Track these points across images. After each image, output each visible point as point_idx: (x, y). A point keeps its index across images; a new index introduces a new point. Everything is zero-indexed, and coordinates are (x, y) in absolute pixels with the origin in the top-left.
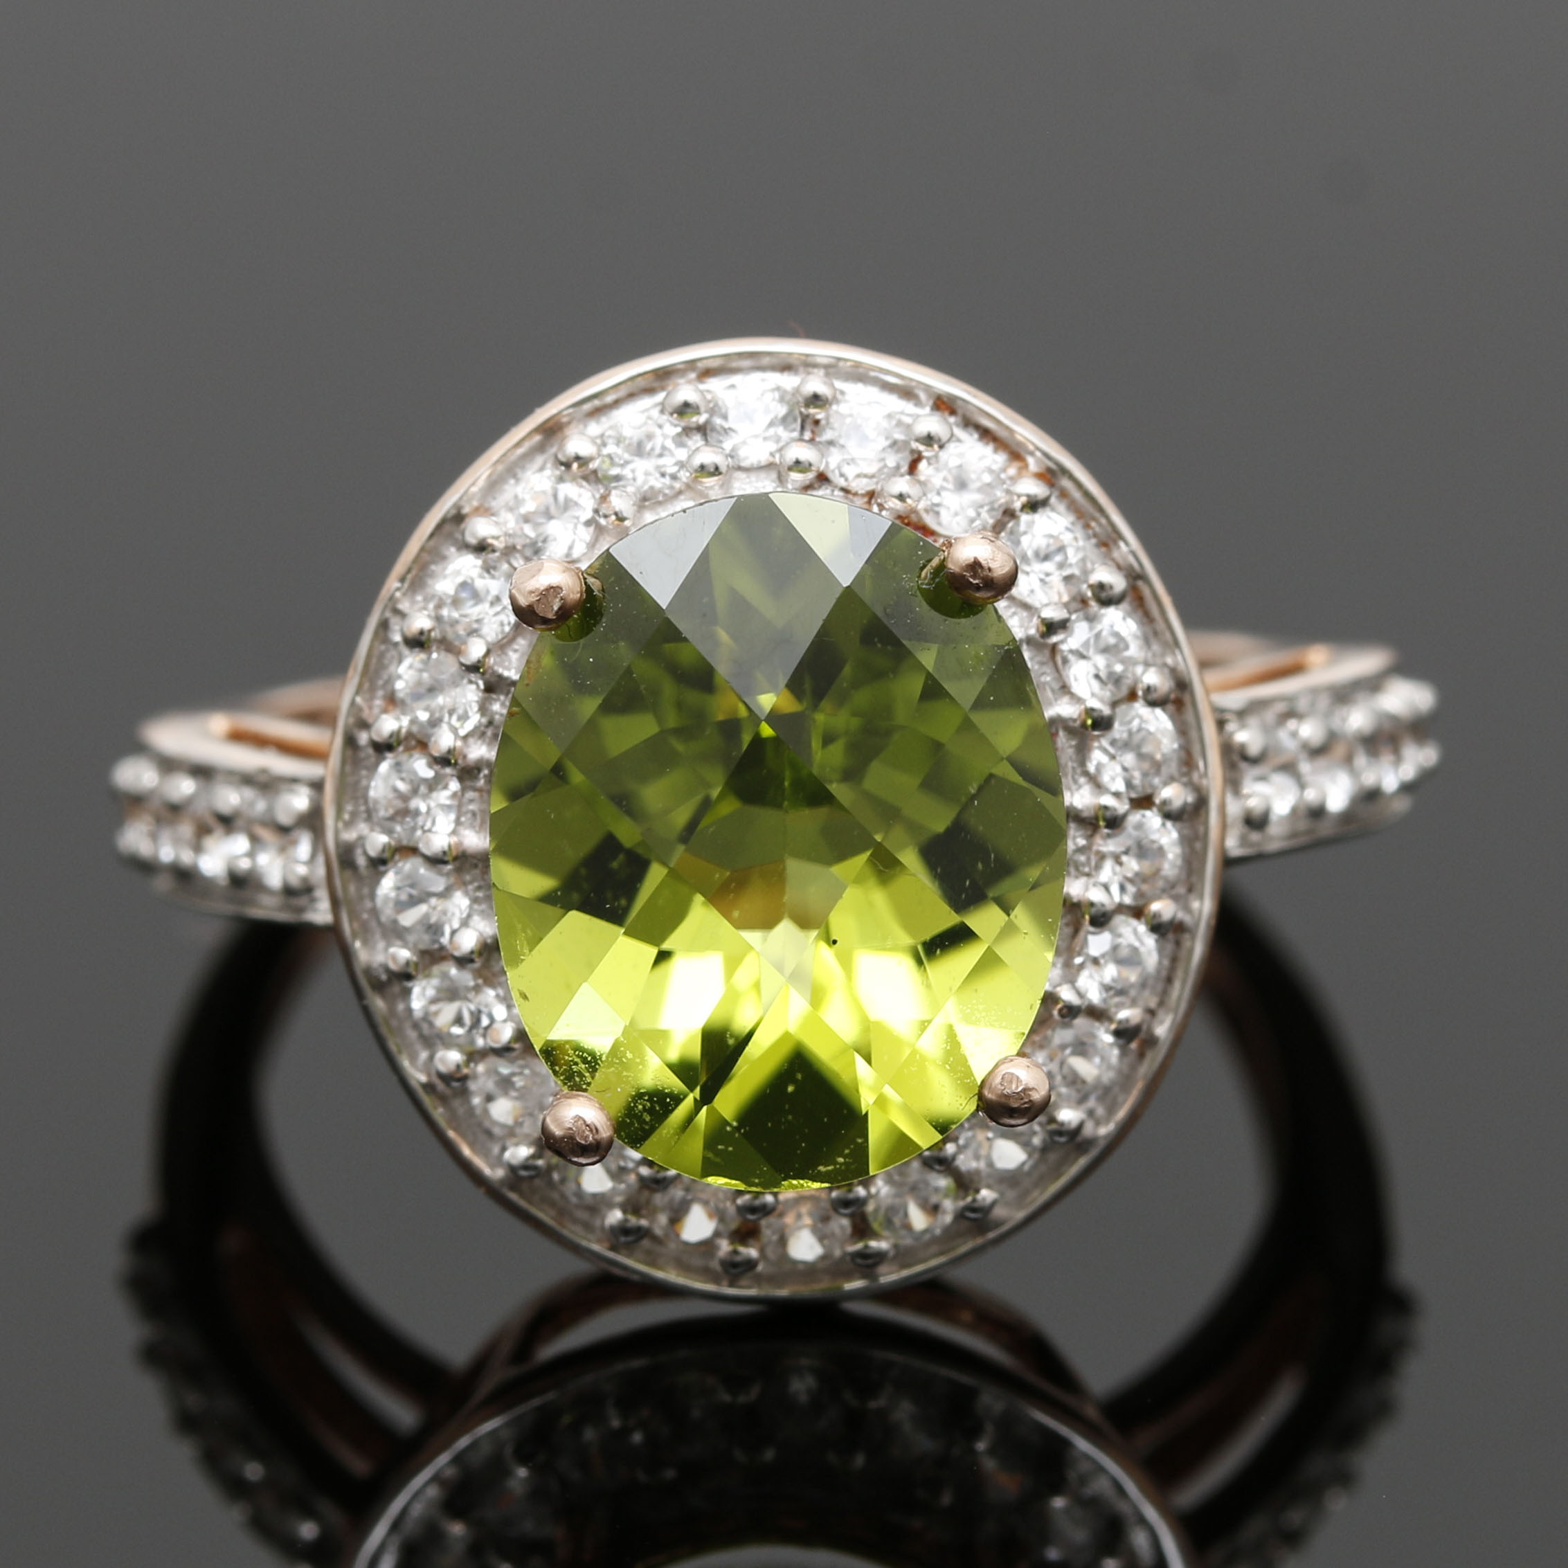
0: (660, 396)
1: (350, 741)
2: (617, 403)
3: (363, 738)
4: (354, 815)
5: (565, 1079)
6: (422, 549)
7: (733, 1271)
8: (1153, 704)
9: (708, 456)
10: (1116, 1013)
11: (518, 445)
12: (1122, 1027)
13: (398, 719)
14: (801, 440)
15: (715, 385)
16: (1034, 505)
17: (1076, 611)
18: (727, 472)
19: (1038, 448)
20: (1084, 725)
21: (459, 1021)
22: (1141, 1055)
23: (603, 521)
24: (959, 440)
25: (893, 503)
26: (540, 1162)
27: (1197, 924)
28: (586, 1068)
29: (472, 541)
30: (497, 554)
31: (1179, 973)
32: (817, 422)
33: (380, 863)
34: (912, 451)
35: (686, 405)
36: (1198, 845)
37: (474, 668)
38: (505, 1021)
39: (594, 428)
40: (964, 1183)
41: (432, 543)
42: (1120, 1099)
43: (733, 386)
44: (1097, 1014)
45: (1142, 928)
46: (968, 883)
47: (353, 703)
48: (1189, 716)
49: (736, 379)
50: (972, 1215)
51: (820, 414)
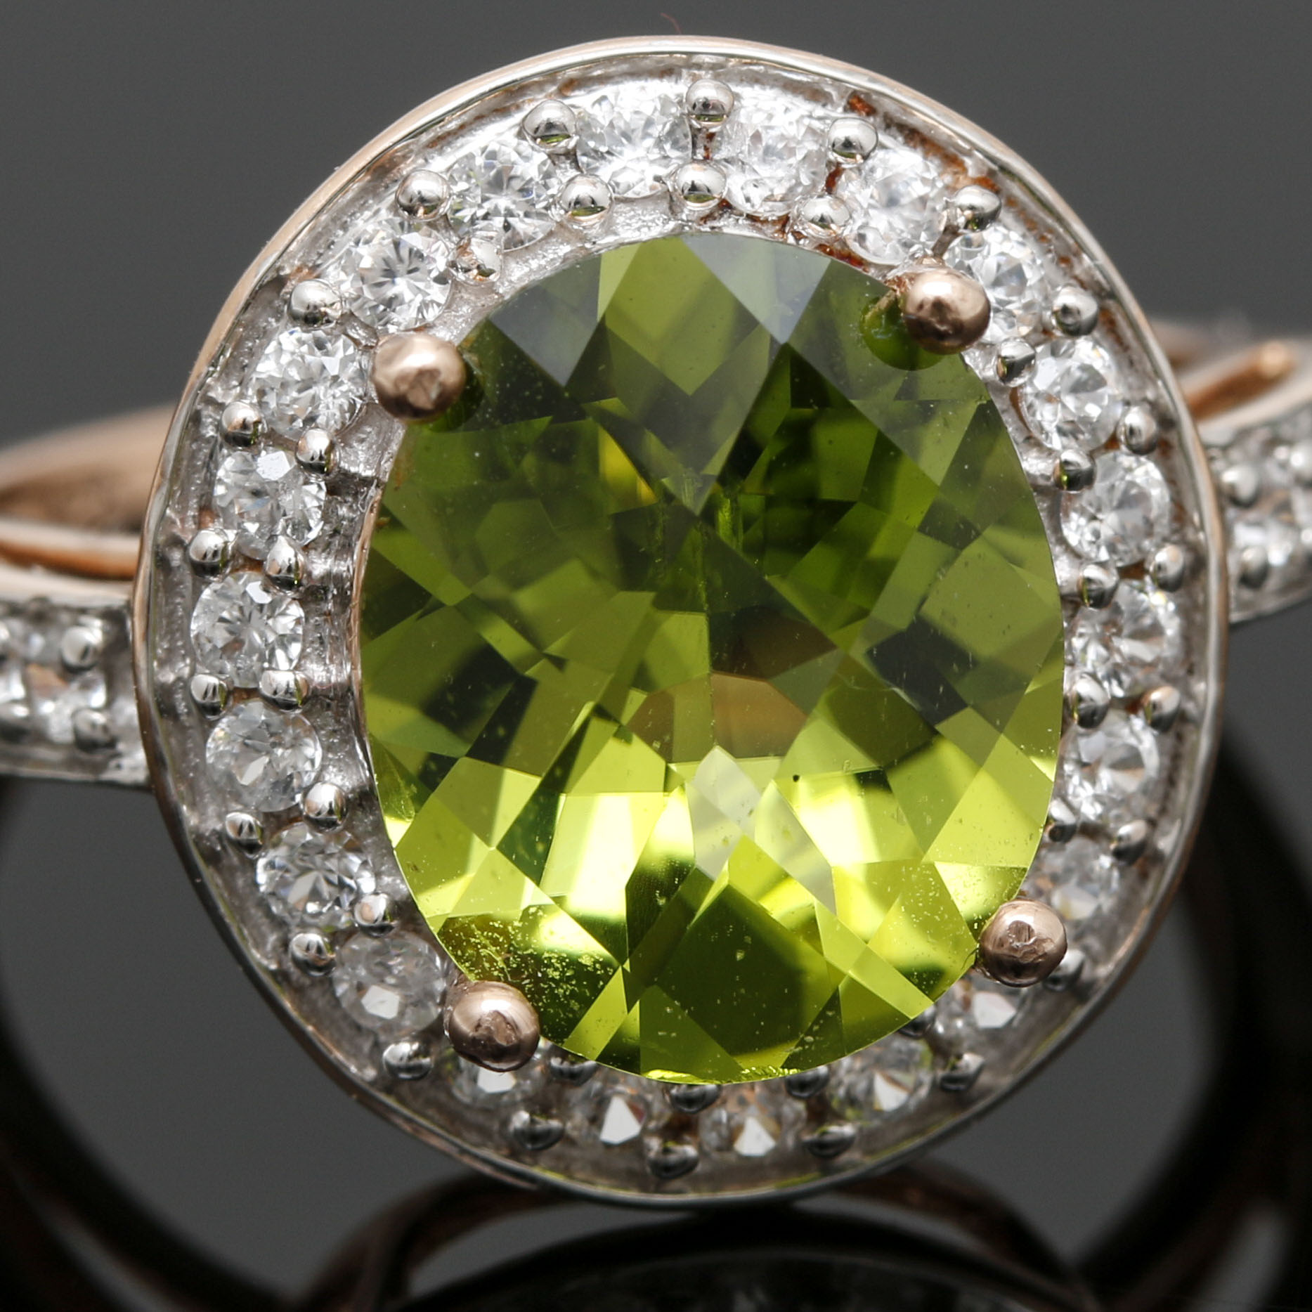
0: (517, 117)
1: (162, 562)
2: (462, 129)
3: (176, 557)
4: (170, 651)
5: (471, 966)
6: (236, 324)
7: (664, 1174)
8: (1137, 451)
9: (583, 189)
10: (1117, 829)
11: (343, 189)
12: (1123, 844)
13: (221, 533)
14: (694, 161)
15: (582, 99)
16: (980, 220)
17: (1038, 344)
18: (610, 205)
19: (975, 147)
20: (1059, 484)
21: (315, 895)
22: (1144, 876)
23: (461, 276)
24: (884, 147)
25: (813, 230)
26: (426, 1061)
27: (1203, 713)
28: (497, 951)
29: (299, 309)
30: (332, 325)
31: (1184, 773)
32: (711, 137)
33: (209, 711)
34: (829, 163)
35: (550, 125)
36: (1198, 617)
37: (316, 467)
38: (376, 893)
39: (439, 163)
40: (943, 1050)
41: (247, 315)
42: (1121, 931)
43: (604, 98)
44: (1093, 831)
45: (1138, 722)
46: (941, 689)
47: (163, 516)
48: (1177, 460)
49: (607, 90)
50: (953, 1087)
51: (715, 128)
